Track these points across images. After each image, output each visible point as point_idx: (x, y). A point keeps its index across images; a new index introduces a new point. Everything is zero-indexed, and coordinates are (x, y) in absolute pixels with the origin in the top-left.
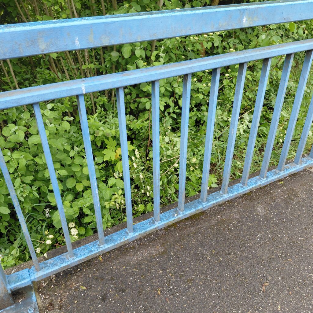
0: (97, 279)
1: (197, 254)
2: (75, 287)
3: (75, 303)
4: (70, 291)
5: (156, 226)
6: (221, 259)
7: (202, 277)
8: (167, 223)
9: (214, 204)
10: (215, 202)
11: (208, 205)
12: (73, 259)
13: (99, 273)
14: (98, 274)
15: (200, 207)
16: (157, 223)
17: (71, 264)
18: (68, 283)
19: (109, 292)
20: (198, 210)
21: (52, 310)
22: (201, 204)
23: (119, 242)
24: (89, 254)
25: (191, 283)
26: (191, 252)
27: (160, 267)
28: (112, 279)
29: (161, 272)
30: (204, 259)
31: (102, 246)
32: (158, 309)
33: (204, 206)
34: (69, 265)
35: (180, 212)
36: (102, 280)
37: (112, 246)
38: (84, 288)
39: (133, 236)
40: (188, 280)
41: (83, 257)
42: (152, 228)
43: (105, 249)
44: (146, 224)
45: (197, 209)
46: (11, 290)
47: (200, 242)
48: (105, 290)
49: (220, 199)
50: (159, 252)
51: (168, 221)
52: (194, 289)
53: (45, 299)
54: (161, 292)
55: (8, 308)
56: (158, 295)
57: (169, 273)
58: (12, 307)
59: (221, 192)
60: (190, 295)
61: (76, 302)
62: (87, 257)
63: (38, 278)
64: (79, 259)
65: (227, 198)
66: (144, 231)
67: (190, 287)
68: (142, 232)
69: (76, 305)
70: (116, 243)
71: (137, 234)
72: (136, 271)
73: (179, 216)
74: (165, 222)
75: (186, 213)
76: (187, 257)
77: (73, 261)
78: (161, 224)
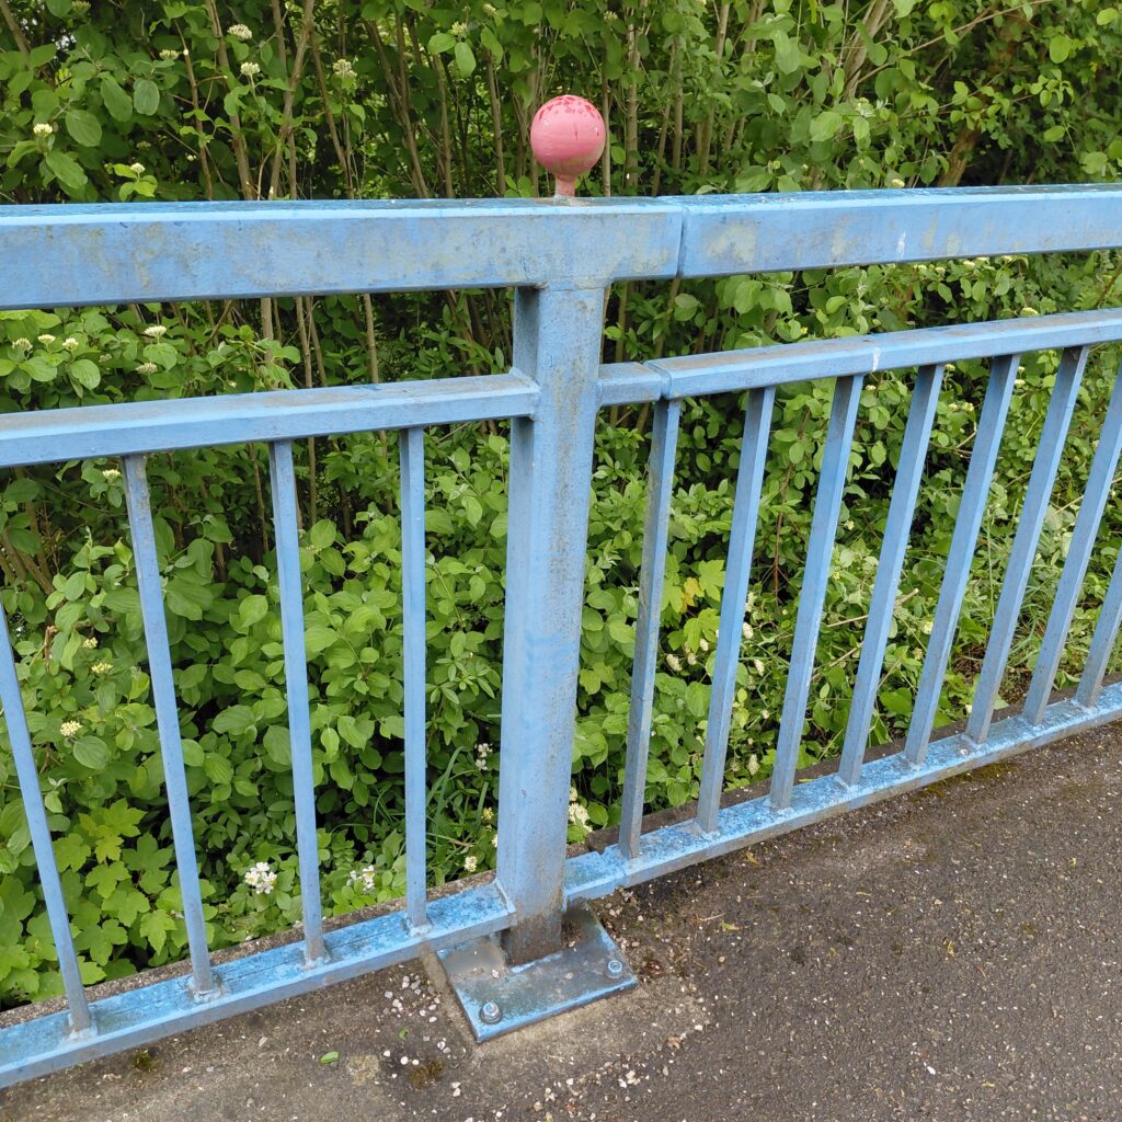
0: (759, 908)
1: (1028, 865)
2: (703, 924)
3: (720, 964)
4: (693, 933)
5: (917, 775)
6: (1100, 881)
7: (1059, 921)
8: (944, 772)
9: (1062, 731)
10: (1064, 726)
11: (1045, 732)
12: (715, 837)
13: (761, 893)
14: (757, 895)
15: (1027, 737)
16: (918, 768)
17: (711, 848)
18: (682, 914)
19: (808, 943)
20: (1023, 744)
21: (659, 976)
22: (1028, 730)
23: (825, 806)
24: (754, 830)
25: (1034, 934)
26: (1009, 859)
27: (933, 892)
28: (803, 910)
29: (938, 902)
30: (1051, 879)
31: (781, 812)
32: (963, 991)
33: (1038, 735)
34: (703, 853)
35: (974, 745)
36: (777, 911)
37: (809, 816)
38: (732, 927)
39: (860, 795)
40: (1023, 927)
41: (738, 835)
42: (905, 779)
43: (792, 822)
44: (885, 768)
45: (1021, 740)
46: (568, 903)
47: (1027, 837)
48: (793, 937)
49: (1078, 721)
50: (917, 853)
51: (945, 766)
52: (1044, 950)
53: (631, 948)
54: (956, 951)
55: (546, 960)
56: (949, 956)
57: (964, 906)
58: (558, 956)
59: (1074, 702)
60: (1038, 962)
61: (722, 959)
62: (747, 836)
63: (633, 876)
64: (730, 838)
65: (1093, 720)
66: (886, 784)
67: (1035, 943)
68: (881, 787)
69: (723, 968)
70: (818, 809)
71: (868, 791)
72: (867, 898)
73: (973, 756)
74: (939, 768)
75: (992, 750)
76: (999, 872)
77: (714, 843)
78: (929, 772)
